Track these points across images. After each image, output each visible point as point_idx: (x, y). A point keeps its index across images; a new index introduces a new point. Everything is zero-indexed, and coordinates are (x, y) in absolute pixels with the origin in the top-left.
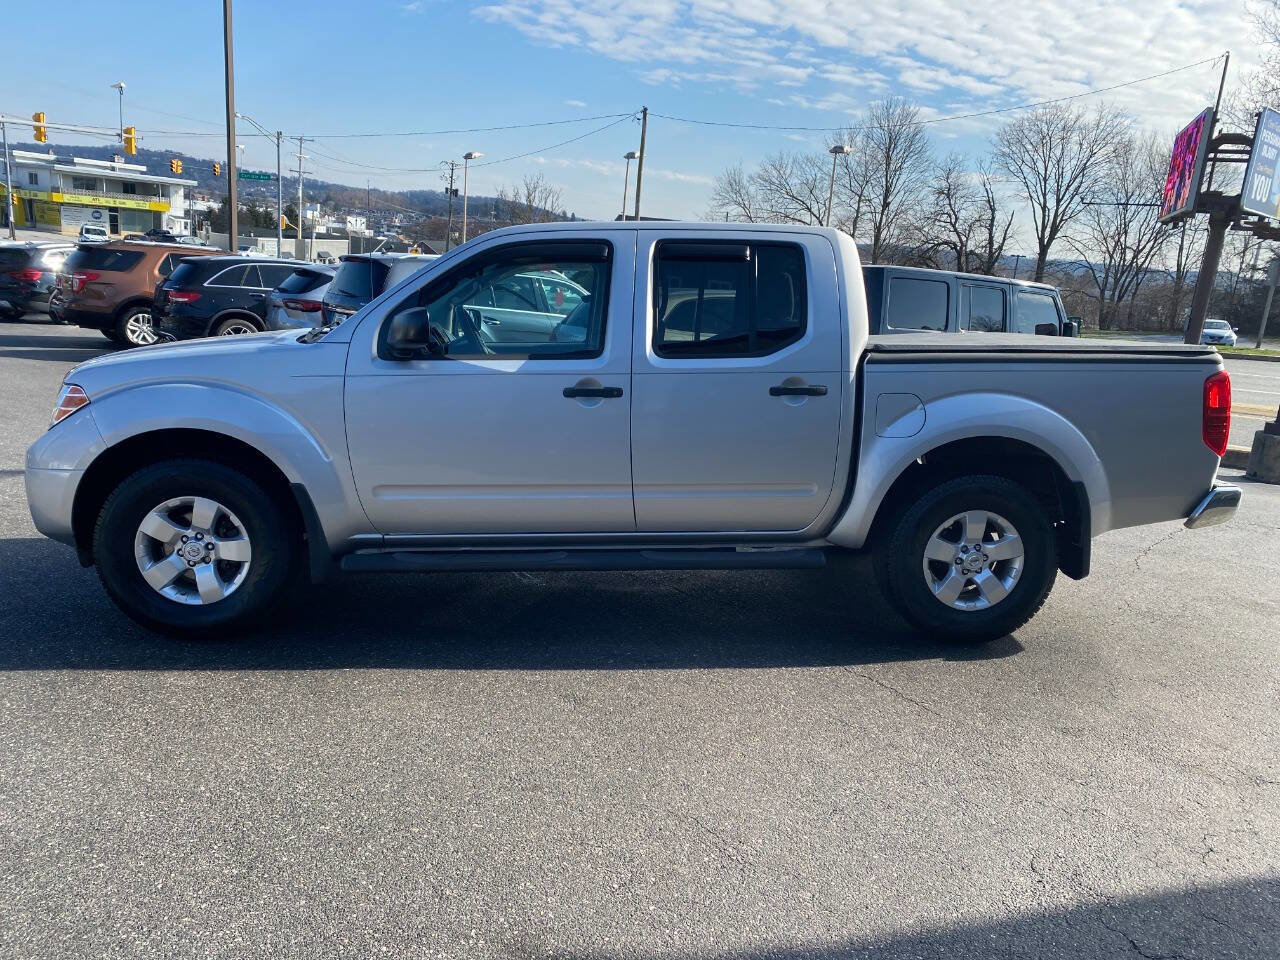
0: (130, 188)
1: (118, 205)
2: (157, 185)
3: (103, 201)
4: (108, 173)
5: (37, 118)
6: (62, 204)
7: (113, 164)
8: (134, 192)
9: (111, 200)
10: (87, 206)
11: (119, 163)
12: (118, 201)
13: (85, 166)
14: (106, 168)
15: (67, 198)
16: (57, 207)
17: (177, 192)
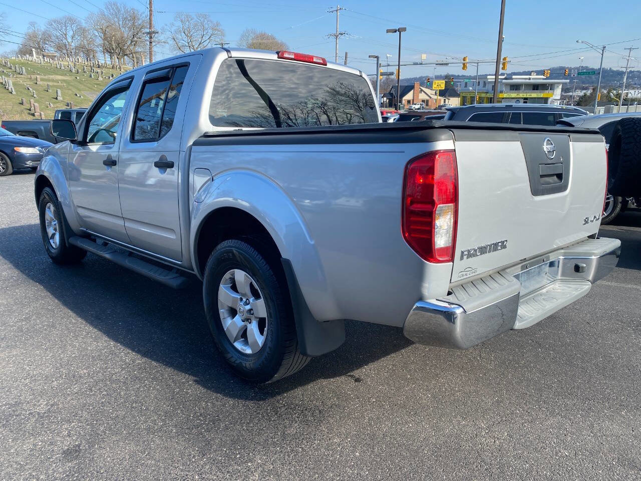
0: (536, 87)
1: (528, 96)
2: (549, 84)
3: (521, 95)
4: (527, 81)
5: (464, 59)
6: (503, 98)
7: (530, 77)
8: (537, 89)
9: (525, 94)
10: (514, 98)
11: (534, 76)
12: (528, 94)
13: (517, 79)
14: (526, 79)
15: (505, 95)
16: (501, 100)
17: (558, 87)
